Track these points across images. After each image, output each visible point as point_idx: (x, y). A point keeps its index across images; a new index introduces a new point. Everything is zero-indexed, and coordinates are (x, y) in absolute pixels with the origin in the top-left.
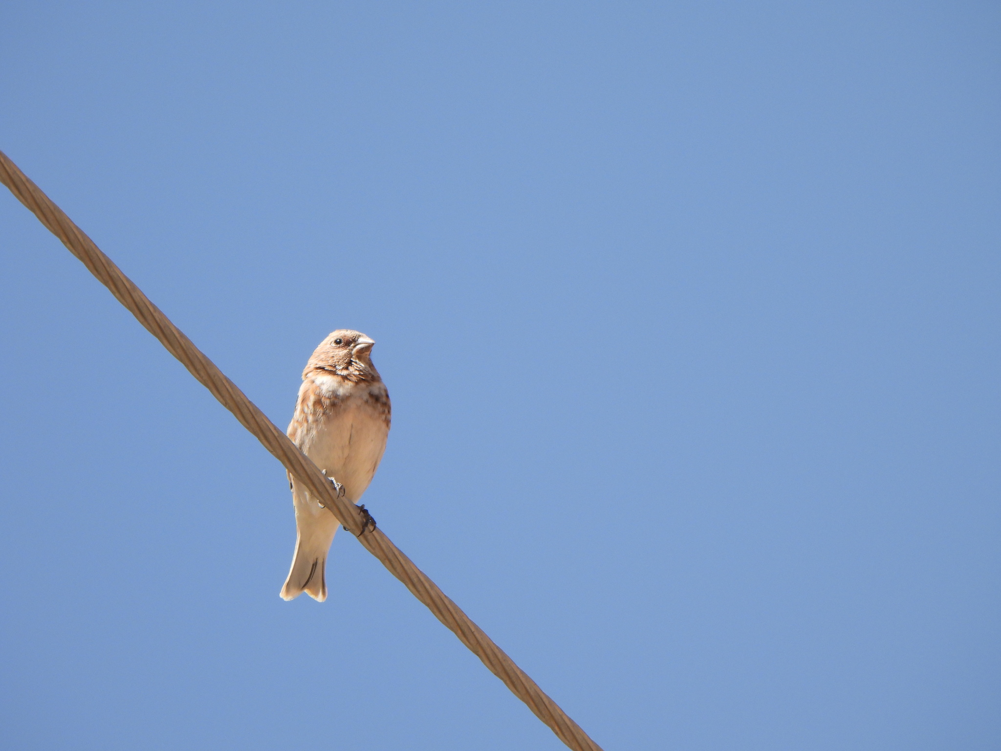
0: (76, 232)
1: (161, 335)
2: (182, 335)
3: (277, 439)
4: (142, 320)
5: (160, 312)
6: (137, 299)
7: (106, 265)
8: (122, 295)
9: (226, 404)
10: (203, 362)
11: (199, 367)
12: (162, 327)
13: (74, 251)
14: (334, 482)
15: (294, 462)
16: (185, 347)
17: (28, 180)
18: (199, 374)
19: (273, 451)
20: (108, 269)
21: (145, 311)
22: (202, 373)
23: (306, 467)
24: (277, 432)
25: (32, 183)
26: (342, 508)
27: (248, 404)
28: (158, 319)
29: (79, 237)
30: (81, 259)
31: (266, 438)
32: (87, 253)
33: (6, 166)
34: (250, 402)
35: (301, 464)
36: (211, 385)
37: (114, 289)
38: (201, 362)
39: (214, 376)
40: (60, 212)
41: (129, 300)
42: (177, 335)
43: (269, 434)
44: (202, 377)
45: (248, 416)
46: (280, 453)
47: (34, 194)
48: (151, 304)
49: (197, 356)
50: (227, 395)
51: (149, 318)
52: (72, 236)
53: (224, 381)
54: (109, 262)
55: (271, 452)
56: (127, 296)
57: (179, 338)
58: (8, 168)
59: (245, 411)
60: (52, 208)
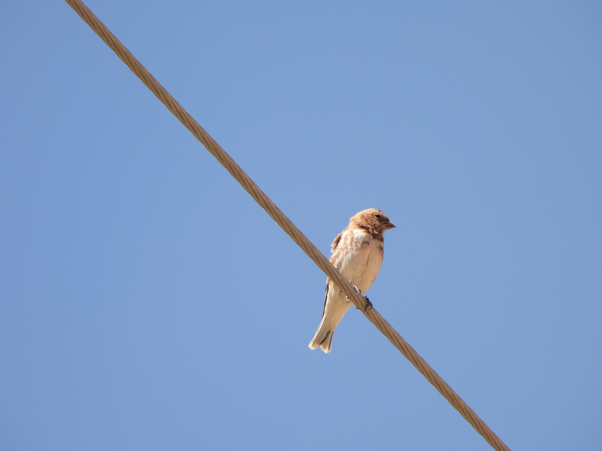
0: (224, 154)
1: (266, 208)
2: (277, 208)
3: (323, 262)
4: (257, 199)
5: (266, 196)
6: (254, 189)
7: (239, 172)
8: (247, 187)
9: (298, 244)
10: (287, 222)
11: (285, 224)
12: (267, 204)
13: (223, 163)
14: (356, 288)
15: (332, 274)
16: (278, 214)
17: (200, 127)
18: (285, 228)
19: (322, 268)
20: (240, 173)
21: (258, 195)
22: (287, 227)
23: (338, 276)
24: (324, 258)
25: (202, 129)
26: (356, 298)
27: (309, 244)
28: (265, 200)
29: (226, 157)
30: (226, 168)
31: (318, 262)
32: (229, 165)
33: (189, 119)
34: (310, 243)
35: (336, 275)
36: (291, 233)
37: (242, 183)
38: (286, 222)
39: (293, 229)
40: (216, 143)
41: (250, 189)
42: (274, 208)
43: (319, 259)
44: (286, 230)
45: (309, 250)
46: (325, 269)
47: (203, 134)
48: (262, 192)
49: (284, 219)
50: (299, 239)
51: (260, 199)
52: (222, 157)
53: (298, 232)
54: (240, 170)
55: (321, 268)
56: (249, 187)
57: (275, 210)
58: (190, 121)
59: (308, 247)
60: (212, 142)
